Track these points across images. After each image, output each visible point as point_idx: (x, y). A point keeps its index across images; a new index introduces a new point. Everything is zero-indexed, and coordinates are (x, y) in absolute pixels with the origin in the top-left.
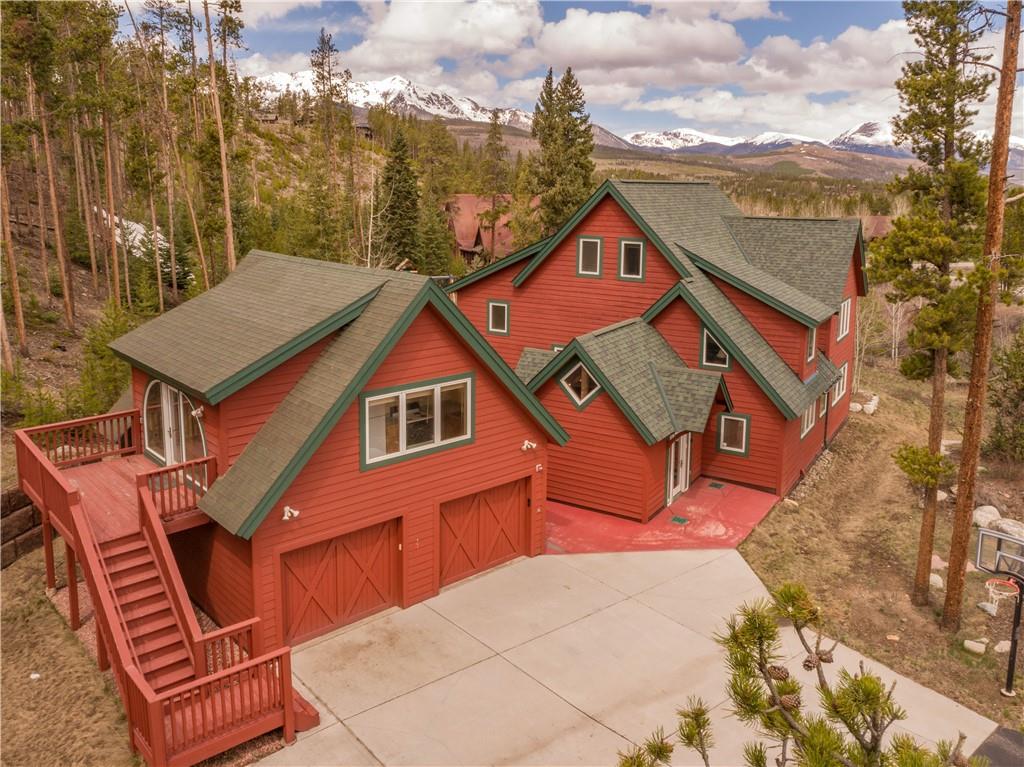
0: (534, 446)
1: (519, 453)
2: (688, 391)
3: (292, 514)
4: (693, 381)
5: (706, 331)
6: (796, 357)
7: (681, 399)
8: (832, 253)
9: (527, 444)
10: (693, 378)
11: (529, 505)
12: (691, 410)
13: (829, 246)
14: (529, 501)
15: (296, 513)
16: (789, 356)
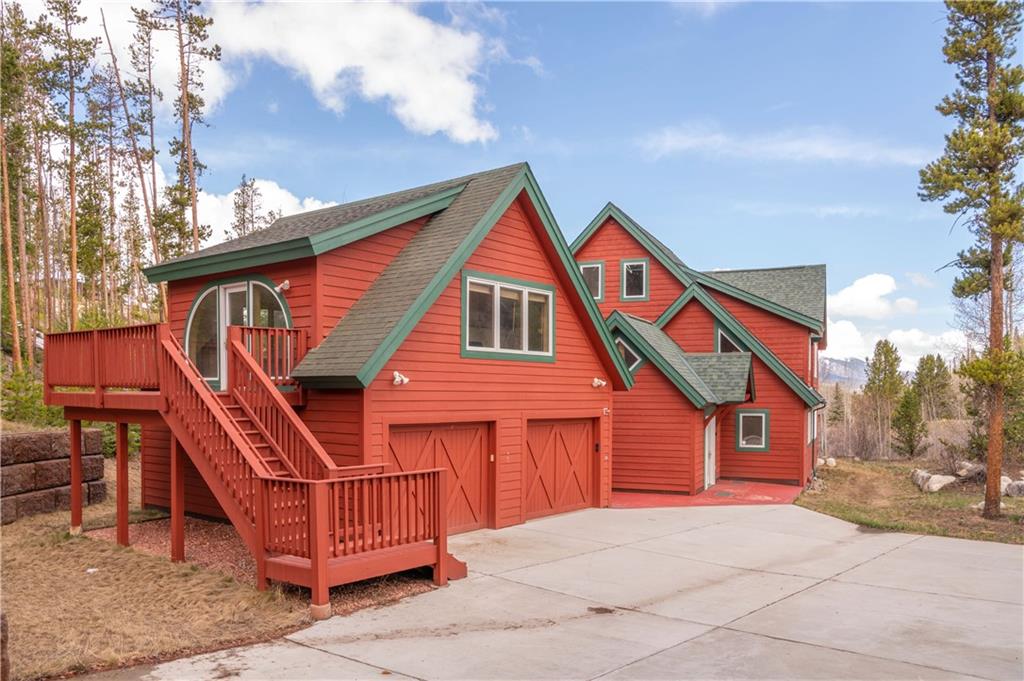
0: (604, 383)
1: (589, 389)
2: (721, 370)
3: (402, 381)
4: (724, 362)
5: (720, 331)
6: (800, 361)
7: (715, 377)
8: (805, 292)
9: (597, 382)
10: (723, 360)
11: (597, 450)
12: (728, 384)
13: (802, 287)
14: (597, 446)
15: (406, 380)
16: (794, 362)
